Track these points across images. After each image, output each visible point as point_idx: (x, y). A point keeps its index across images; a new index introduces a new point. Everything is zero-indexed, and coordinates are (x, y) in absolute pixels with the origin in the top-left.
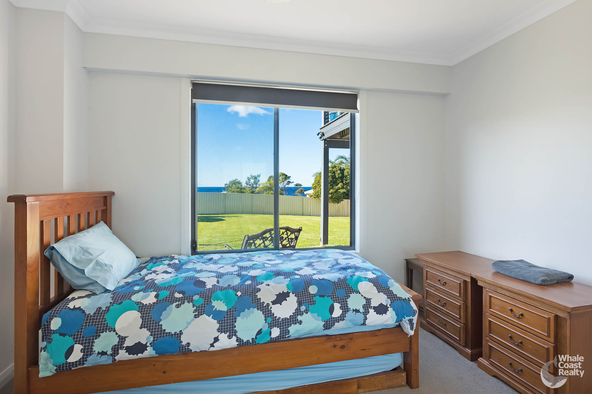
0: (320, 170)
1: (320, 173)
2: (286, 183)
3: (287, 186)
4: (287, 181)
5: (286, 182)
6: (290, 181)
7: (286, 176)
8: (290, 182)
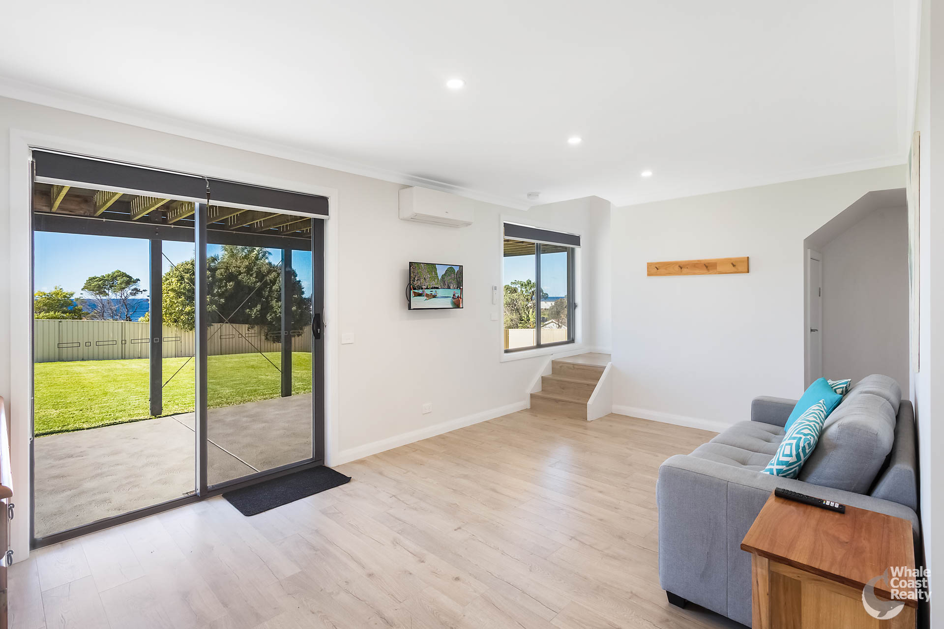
0: (193, 257)
1: (193, 264)
2: (130, 291)
3: (131, 297)
4: (132, 288)
5: (128, 291)
6: (138, 288)
7: (130, 278)
8: (139, 291)
